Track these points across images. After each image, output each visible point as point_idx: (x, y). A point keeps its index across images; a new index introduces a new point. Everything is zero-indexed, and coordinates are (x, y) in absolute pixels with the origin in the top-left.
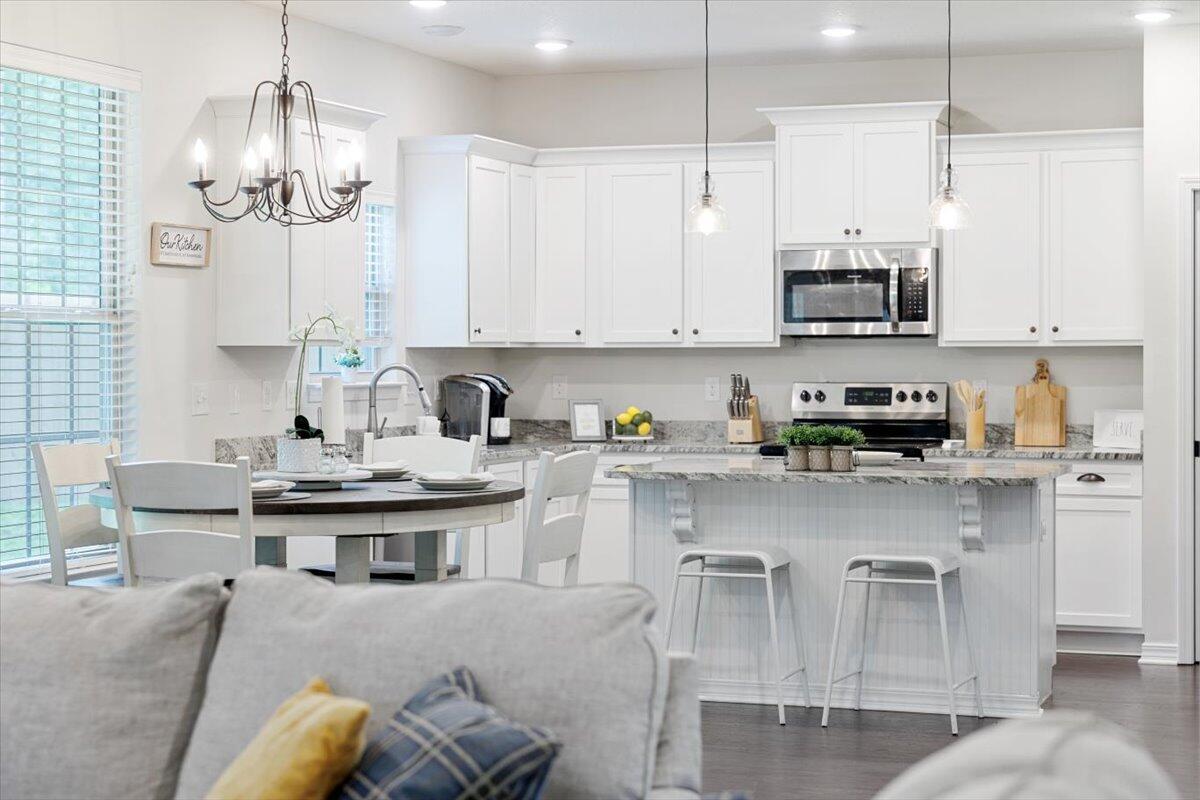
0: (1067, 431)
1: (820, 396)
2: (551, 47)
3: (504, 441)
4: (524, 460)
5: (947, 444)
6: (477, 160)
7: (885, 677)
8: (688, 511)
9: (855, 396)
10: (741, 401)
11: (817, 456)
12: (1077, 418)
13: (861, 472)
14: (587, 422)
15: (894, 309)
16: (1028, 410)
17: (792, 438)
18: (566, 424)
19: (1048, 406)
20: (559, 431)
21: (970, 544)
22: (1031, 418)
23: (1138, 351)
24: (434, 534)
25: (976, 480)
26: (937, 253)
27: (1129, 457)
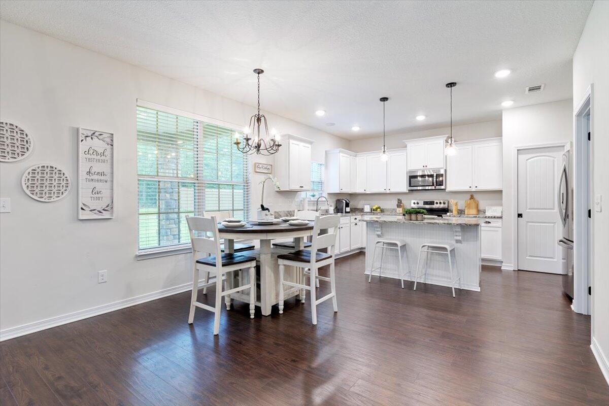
0: (478, 211)
1: (418, 203)
2: (356, 129)
3: (349, 212)
4: (350, 216)
5: (448, 214)
6: (341, 154)
7: (433, 275)
8: (380, 230)
9: (426, 203)
10: (400, 204)
11: (413, 216)
12: (481, 207)
13: (426, 221)
14: (367, 209)
15: (435, 184)
16: (468, 206)
17: (407, 212)
18: (363, 209)
19: (474, 205)
20: (362, 210)
21: (457, 241)
22: (469, 208)
23: (501, 191)
24: (299, 238)
25: (460, 224)
26: (446, 171)
27: (498, 217)
